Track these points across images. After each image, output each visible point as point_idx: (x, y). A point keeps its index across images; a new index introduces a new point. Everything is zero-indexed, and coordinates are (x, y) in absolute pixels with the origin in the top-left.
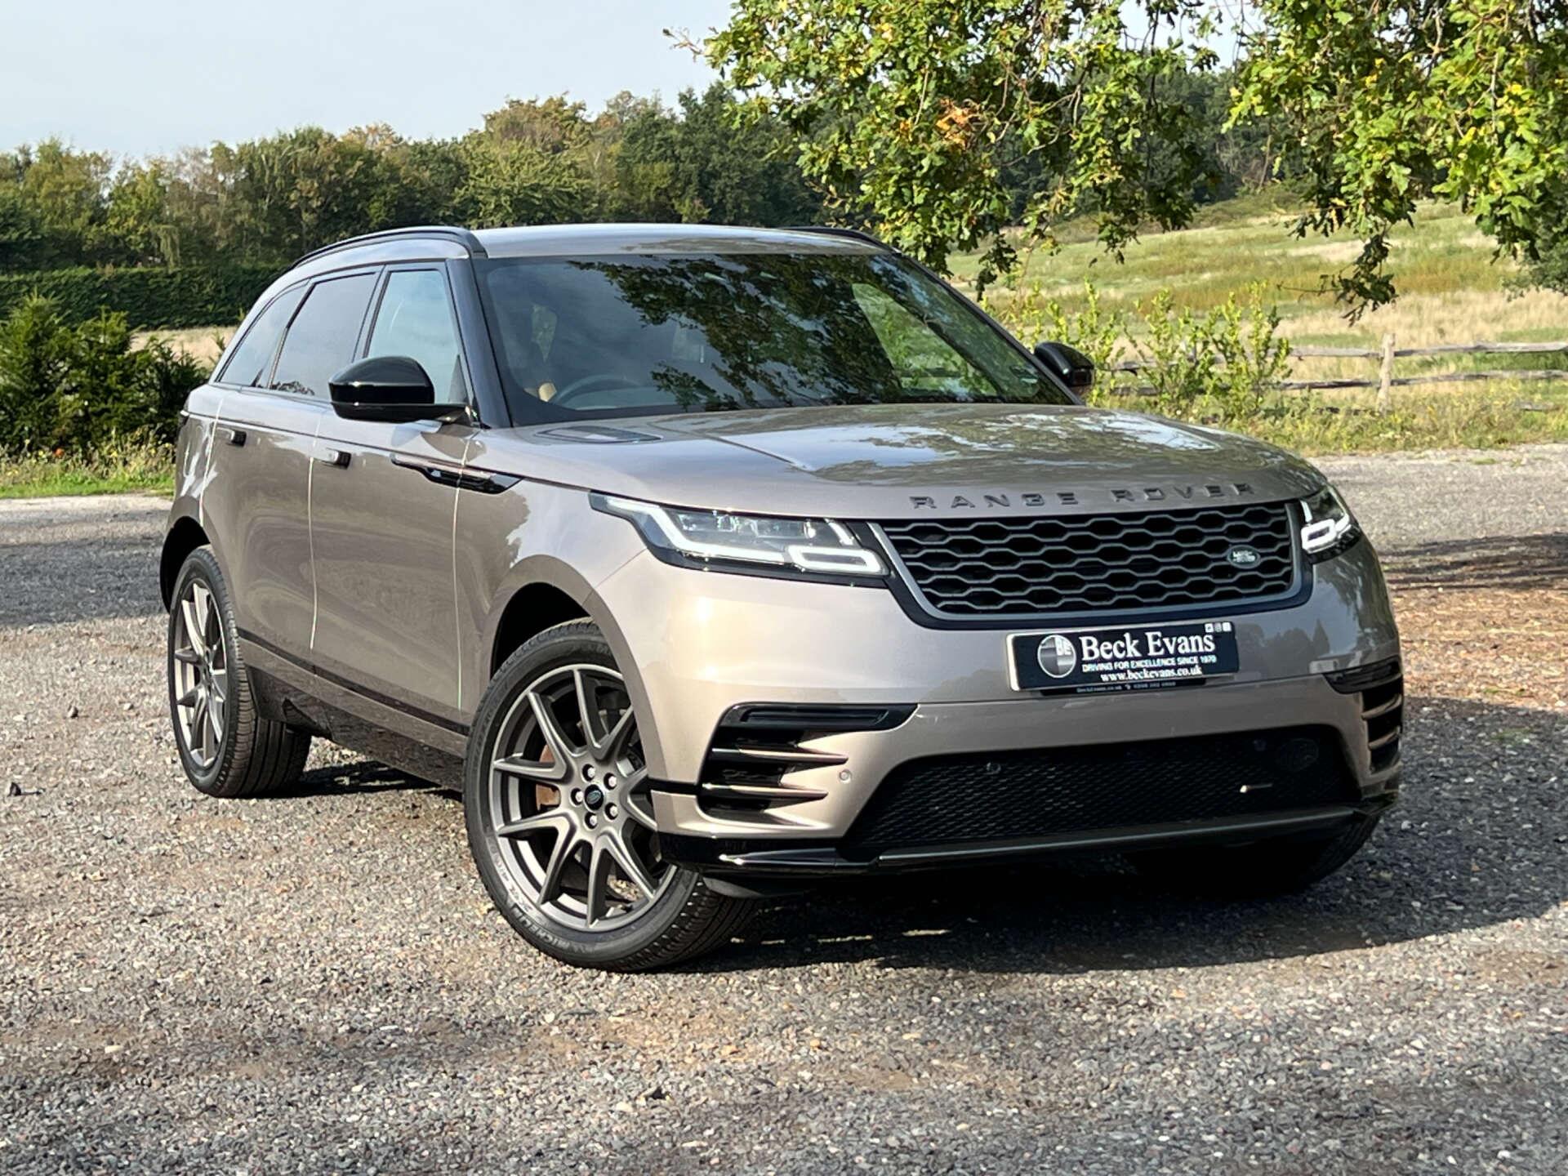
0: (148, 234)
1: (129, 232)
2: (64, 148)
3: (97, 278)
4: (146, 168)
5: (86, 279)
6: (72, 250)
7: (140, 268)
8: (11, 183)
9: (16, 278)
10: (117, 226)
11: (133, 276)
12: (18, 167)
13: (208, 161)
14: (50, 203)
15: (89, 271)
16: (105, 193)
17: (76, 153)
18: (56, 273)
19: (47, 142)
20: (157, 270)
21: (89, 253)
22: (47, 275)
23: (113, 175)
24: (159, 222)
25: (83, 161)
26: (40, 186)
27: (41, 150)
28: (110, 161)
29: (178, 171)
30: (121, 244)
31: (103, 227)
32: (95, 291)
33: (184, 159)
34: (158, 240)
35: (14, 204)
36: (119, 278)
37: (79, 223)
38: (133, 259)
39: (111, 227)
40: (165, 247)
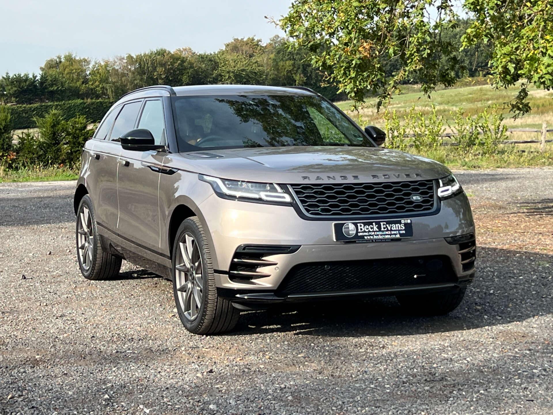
0: (103, 87)
1: (97, 87)
2: (73, 56)
3: (85, 103)
4: (103, 64)
5: (81, 104)
6: (76, 93)
7: (100, 100)
8: (54, 69)
9: (56, 103)
10: (92, 85)
11: (98, 103)
12: (57, 63)
13: (125, 61)
14: (68, 76)
15: (82, 101)
16: (88, 73)
17: (77, 58)
18: (70, 102)
19: (67, 54)
20: (106, 100)
21: (81, 94)
22: (67, 102)
23: (91, 66)
24: (107, 83)
25: (80, 61)
26: (65, 70)
27: (65, 57)
28: (90, 61)
29: (114, 65)
30: (93, 92)
31: (87, 85)
32: (84, 108)
33: (116, 60)
34: (107, 90)
35: (55, 77)
36: (93, 104)
37: (78, 84)
38: (98, 97)
39: (90, 85)
40: (109, 92)
